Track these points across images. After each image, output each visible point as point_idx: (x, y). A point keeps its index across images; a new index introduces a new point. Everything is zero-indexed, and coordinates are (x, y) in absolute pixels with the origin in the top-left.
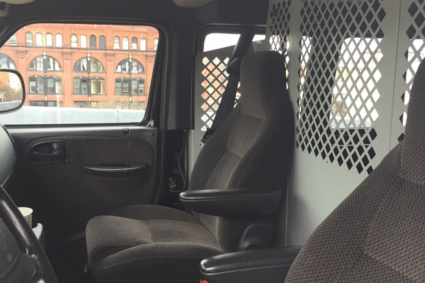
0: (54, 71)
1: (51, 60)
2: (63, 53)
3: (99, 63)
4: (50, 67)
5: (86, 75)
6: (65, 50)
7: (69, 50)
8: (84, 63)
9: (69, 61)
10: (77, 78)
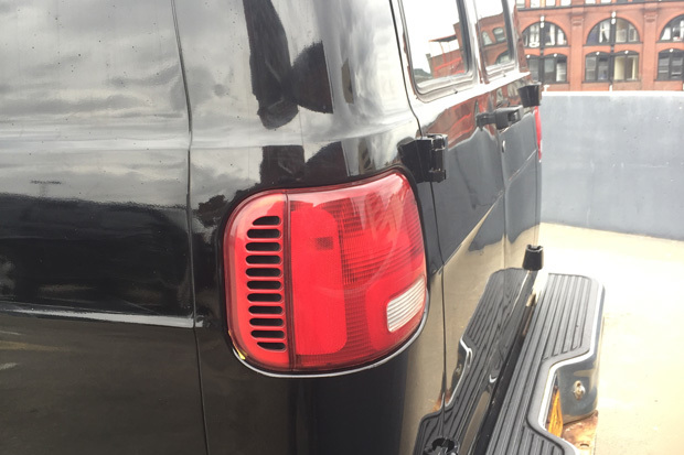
0: (556, 45)
1: (552, 30)
2: (571, 16)
3: (631, 27)
4: (549, 40)
5: (607, 49)
6: (574, 10)
7: (581, 10)
8: (606, 29)
9: (580, 27)
10: (593, 54)
